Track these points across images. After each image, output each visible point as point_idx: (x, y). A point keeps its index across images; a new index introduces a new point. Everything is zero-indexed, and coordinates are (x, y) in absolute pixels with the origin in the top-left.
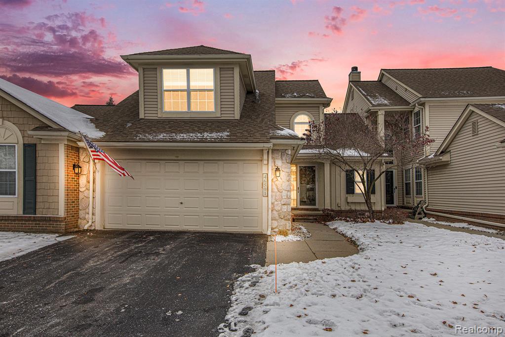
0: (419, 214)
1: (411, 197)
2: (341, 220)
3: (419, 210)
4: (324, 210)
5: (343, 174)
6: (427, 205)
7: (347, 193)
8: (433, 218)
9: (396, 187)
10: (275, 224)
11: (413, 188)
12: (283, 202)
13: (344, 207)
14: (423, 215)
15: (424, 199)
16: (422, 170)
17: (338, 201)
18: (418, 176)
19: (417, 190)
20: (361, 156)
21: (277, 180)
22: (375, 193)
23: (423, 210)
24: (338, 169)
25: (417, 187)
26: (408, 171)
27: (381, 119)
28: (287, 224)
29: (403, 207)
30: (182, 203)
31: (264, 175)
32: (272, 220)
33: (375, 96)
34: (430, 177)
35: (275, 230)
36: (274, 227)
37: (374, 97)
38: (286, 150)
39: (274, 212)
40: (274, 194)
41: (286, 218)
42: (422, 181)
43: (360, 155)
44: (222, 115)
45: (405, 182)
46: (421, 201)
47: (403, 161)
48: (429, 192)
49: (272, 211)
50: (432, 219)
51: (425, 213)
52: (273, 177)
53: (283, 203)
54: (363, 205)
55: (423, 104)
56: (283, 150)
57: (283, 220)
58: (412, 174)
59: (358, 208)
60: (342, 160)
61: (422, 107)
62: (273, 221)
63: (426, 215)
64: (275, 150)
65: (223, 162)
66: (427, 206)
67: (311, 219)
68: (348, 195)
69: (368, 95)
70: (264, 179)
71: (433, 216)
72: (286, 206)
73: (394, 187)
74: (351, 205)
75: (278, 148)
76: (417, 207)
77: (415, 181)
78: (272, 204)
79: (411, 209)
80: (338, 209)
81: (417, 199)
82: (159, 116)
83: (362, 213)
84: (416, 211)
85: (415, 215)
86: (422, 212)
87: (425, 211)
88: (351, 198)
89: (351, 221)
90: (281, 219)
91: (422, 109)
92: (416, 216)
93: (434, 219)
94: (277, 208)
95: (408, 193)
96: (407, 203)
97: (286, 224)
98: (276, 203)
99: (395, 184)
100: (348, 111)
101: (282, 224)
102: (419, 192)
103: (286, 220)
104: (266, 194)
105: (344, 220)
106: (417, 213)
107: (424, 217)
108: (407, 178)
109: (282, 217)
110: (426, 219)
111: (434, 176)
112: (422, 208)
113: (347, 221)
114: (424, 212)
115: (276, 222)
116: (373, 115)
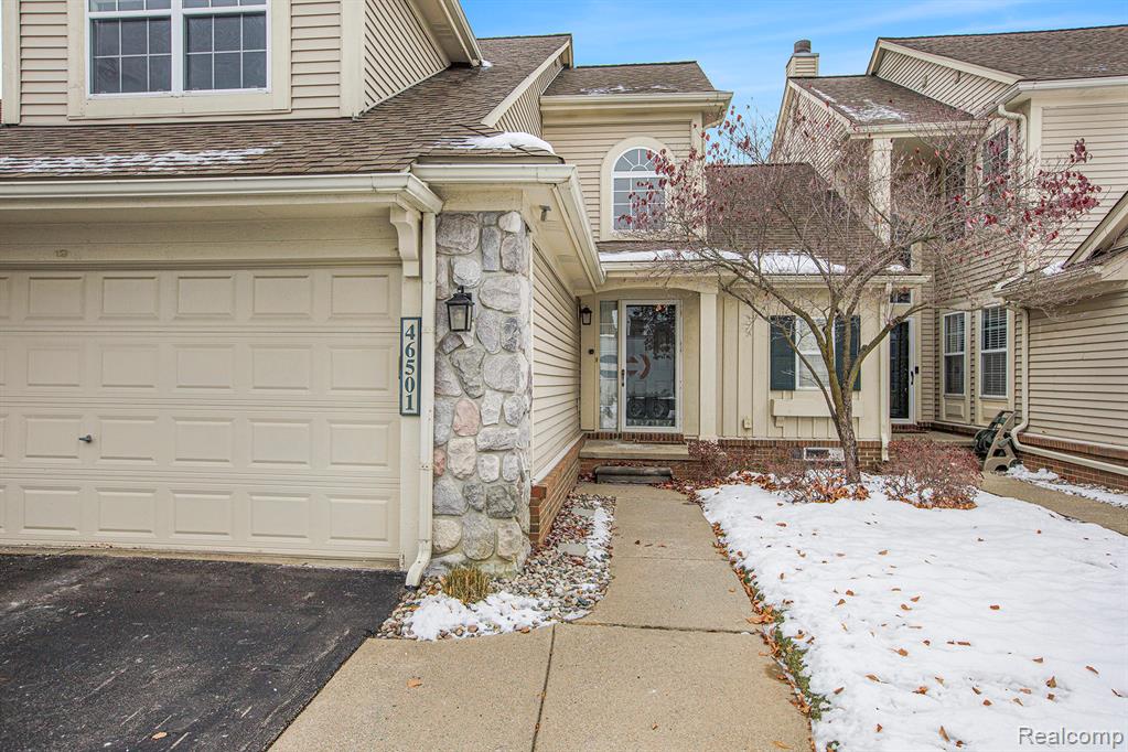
0: (997, 453)
1: (963, 399)
2: (748, 480)
3: (998, 441)
4: (696, 444)
5: (763, 328)
6: (1023, 425)
7: (774, 387)
8: (1049, 469)
9: (917, 368)
10: (450, 532)
11: (974, 371)
12: (487, 437)
13: (762, 432)
14: (1010, 458)
15: (1011, 408)
16: (1010, 314)
17: (744, 412)
18: (994, 336)
19: (986, 379)
20: (822, 273)
21: (462, 346)
22: (860, 390)
23: (1011, 443)
24: (746, 310)
25: (986, 367)
26: (955, 321)
27: (881, 164)
28: (502, 533)
29: (935, 428)
30: (88, 440)
31: (407, 324)
32: (434, 515)
33: (863, 104)
34: (1040, 336)
35: (447, 558)
36: (445, 544)
37: (860, 106)
38: (503, 213)
39: (447, 482)
40: (444, 403)
41: (495, 508)
42: (1009, 349)
43: (820, 269)
44: (297, 104)
45: (943, 353)
46: (1003, 412)
47: (942, 291)
48: (1032, 387)
49: (436, 477)
50: (1043, 474)
51: (1015, 451)
52: (441, 335)
53: (483, 445)
54: (823, 424)
55: (1023, 107)
56: (487, 213)
57: (483, 517)
58: (974, 328)
59: (805, 433)
60: (757, 280)
61: (1018, 115)
62: (443, 521)
63: (1019, 456)
64: (453, 215)
65: (249, 274)
66: (1025, 431)
67: (649, 475)
68: (776, 395)
69: (839, 102)
70: (407, 341)
71: (1050, 464)
72: (496, 457)
73: (912, 369)
74: (784, 424)
75: (466, 208)
76: (991, 432)
77: (979, 351)
78: (436, 446)
79: (972, 435)
80: (740, 435)
81: (989, 406)
82: (72, 112)
83: (818, 450)
84: (989, 445)
85: (983, 456)
86: (1008, 449)
87: (1017, 444)
88: (785, 404)
89: (783, 486)
90: (474, 514)
91: (1018, 121)
92: (988, 460)
93: (1052, 475)
94: (459, 464)
95: (954, 386)
96: (948, 415)
97: (496, 535)
98: (453, 444)
99: (914, 359)
100: (781, 158)
101: (476, 533)
102: (994, 384)
103: (494, 516)
104: (414, 405)
105: (758, 481)
106: (991, 451)
107: (1013, 464)
108: (956, 342)
109: (480, 504)
110: (1020, 472)
111: (1056, 335)
112: (1006, 435)
113: (770, 487)
114: (1013, 448)
115: (452, 522)
116: (855, 153)
